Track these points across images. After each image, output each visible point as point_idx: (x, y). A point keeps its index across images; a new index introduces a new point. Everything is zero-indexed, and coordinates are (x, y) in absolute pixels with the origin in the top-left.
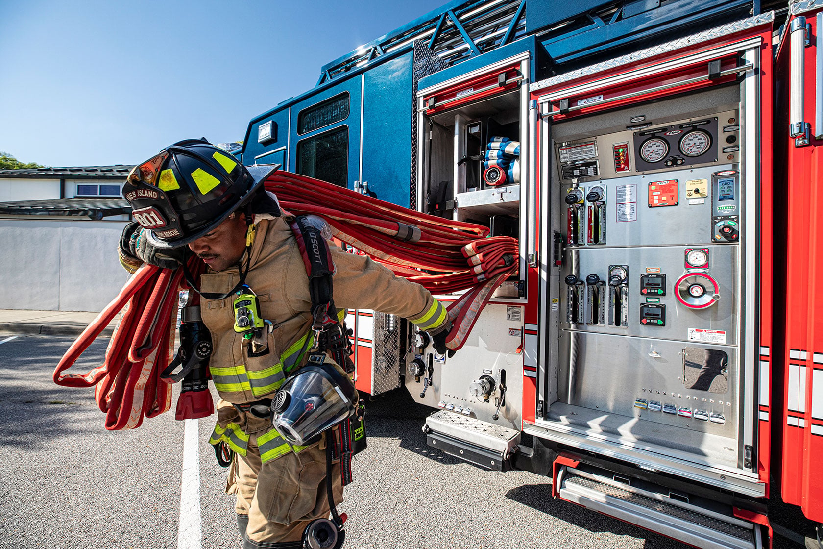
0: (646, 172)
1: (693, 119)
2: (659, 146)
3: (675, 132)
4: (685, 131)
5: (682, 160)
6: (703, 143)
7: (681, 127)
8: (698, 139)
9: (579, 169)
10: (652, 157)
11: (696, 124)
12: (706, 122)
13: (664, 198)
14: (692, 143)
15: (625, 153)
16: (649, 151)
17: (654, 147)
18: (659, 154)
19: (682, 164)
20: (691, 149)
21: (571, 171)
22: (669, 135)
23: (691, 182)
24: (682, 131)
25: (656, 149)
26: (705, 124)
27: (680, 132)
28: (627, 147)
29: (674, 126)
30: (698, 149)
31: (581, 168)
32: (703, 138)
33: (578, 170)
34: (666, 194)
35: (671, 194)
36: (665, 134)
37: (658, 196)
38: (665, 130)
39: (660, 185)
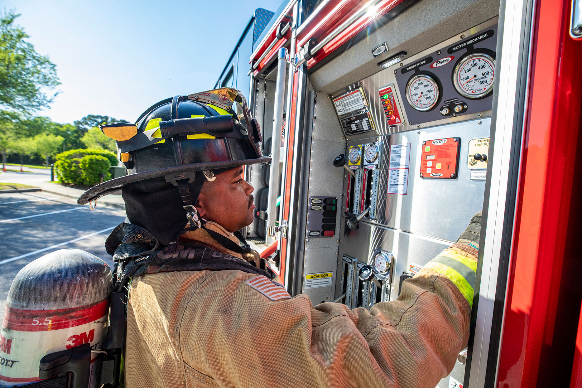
0: (422, 125)
1: (466, 35)
2: (427, 86)
3: (444, 61)
4: (457, 55)
5: (463, 105)
6: (487, 73)
7: (450, 50)
8: (479, 68)
9: (355, 123)
10: (422, 103)
11: (471, 41)
12: (486, 35)
13: (439, 166)
14: (470, 75)
15: (392, 100)
16: (416, 94)
17: (421, 89)
18: (429, 98)
19: (463, 111)
20: (473, 86)
21: (348, 125)
22: (436, 67)
23: (476, 142)
24: (453, 58)
25: (425, 90)
26: (485, 38)
27: (450, 59)
28: (391, 91)
29: (439, 51)
30: (483, 85)
31: (356, 122)
32: (487, 65)
33: (354, 125)
34: (442, 159)
35: (448, 160)
36: (431, 66)
37: (431, 162)
38: (429, 59)
39: (435, 144)
